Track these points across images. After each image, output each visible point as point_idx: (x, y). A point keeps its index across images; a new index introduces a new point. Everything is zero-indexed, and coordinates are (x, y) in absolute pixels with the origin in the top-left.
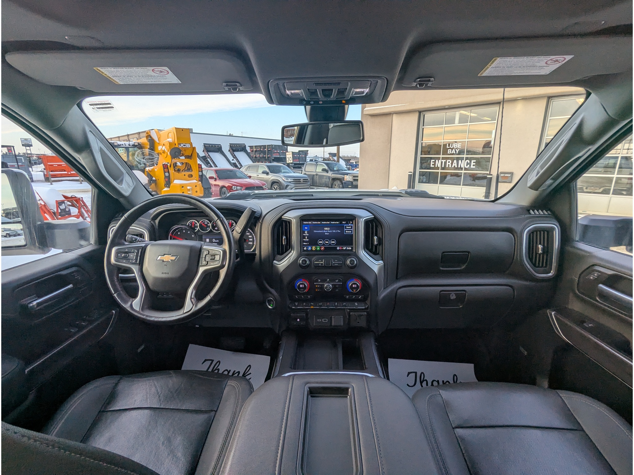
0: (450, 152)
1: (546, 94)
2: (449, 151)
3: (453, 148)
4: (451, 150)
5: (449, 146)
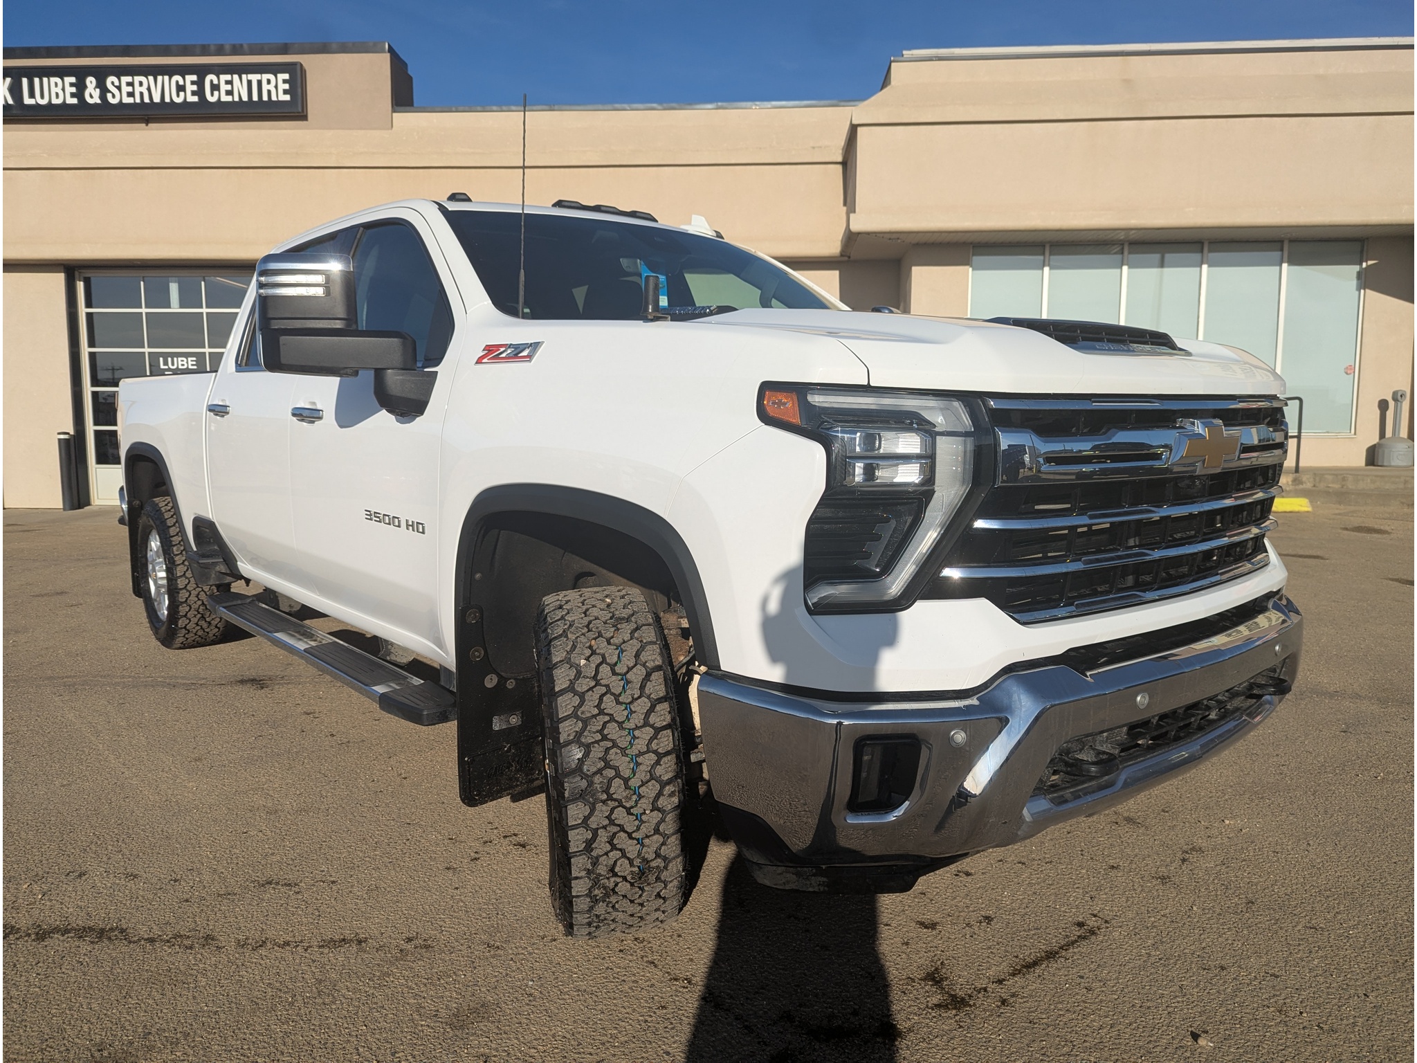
5: (166, 363)
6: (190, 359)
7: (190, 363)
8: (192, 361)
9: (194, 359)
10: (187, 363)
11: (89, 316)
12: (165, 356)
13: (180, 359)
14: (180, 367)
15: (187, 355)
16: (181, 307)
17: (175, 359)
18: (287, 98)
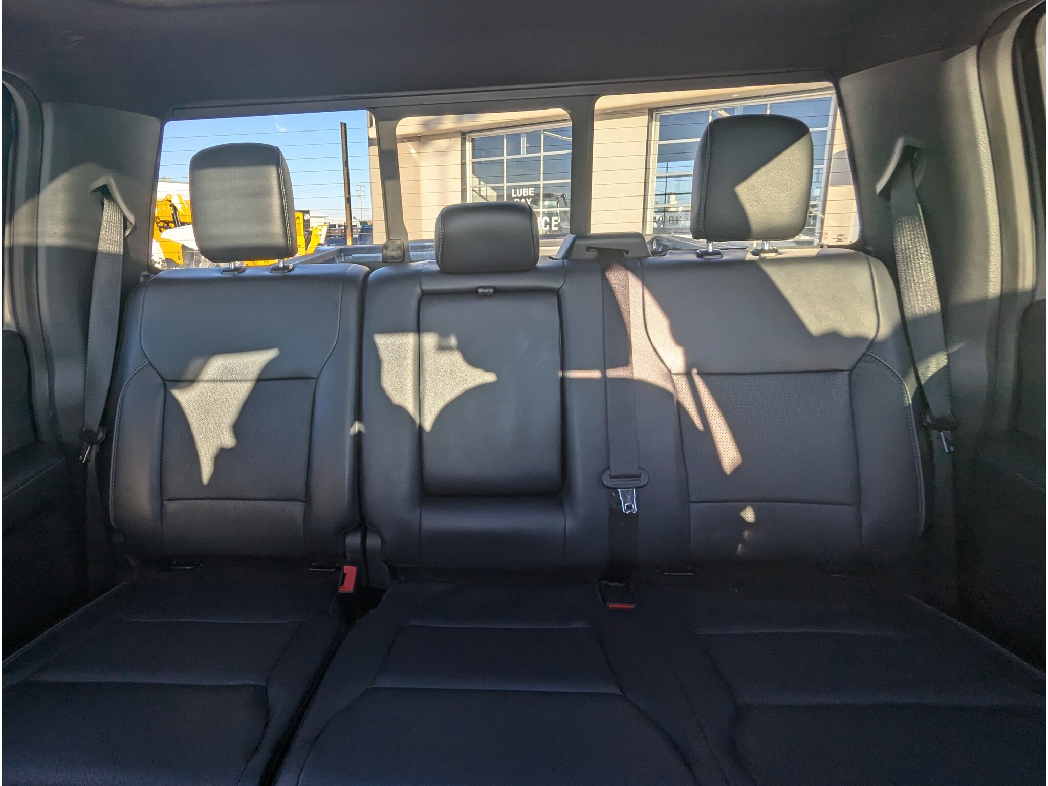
1: (646, 105)
3: (522, 197)
5: (516, 193)
6: (530, 189)
7: (530, 192)
8: (531, 190)
9: (533, 189)
10: (528, 192)
11: (473, 163)
12: (515, 188)
13: (524, 189)
14: (524, 195)
15: (528, 187)
16: (527, 153)
17: (521, 189)
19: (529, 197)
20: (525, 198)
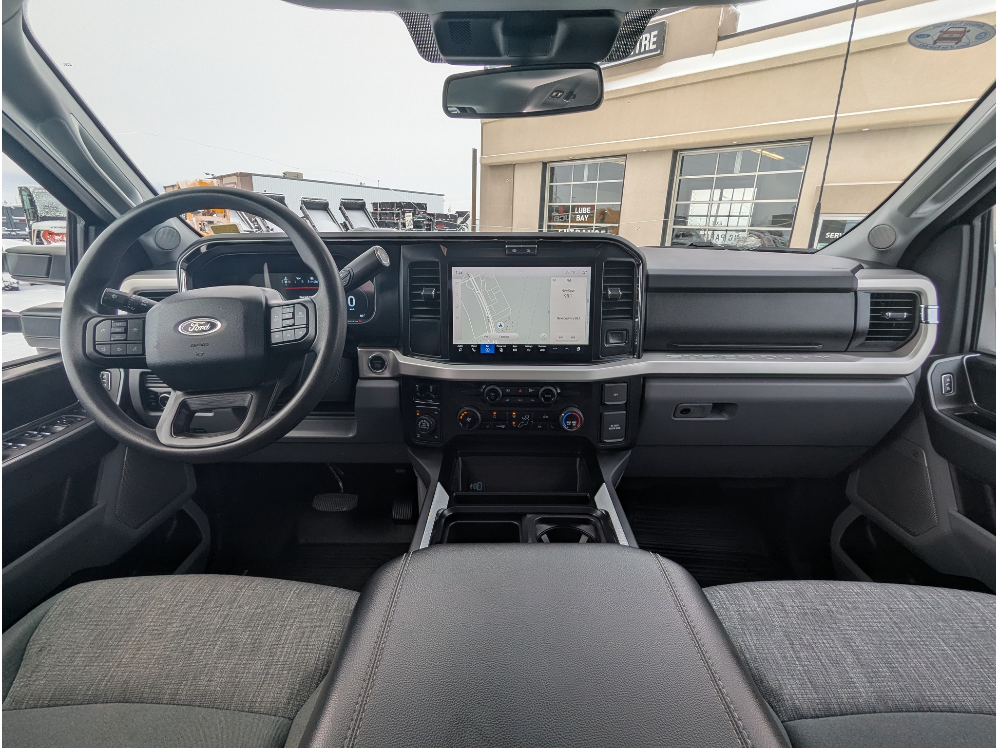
0: (578, 219)
1: (672, 146)
2: (578, 217)
3: (582, 214)
4: (579, 216)
5: (578, 210)
6: (588, 208)
7: (588, 210)
11: (551, 187)
12: (578, 206)
14: (583, 212)
15: (587, 206)
16: (588, 181)
17: (582, 208)
18: (655, 46)
19: (586, 214)
20: (584, 214)
